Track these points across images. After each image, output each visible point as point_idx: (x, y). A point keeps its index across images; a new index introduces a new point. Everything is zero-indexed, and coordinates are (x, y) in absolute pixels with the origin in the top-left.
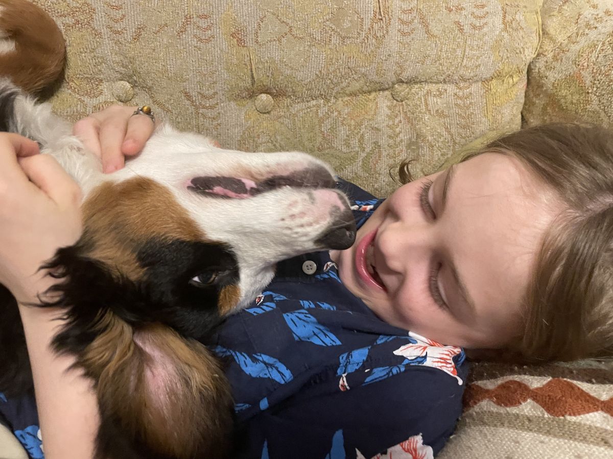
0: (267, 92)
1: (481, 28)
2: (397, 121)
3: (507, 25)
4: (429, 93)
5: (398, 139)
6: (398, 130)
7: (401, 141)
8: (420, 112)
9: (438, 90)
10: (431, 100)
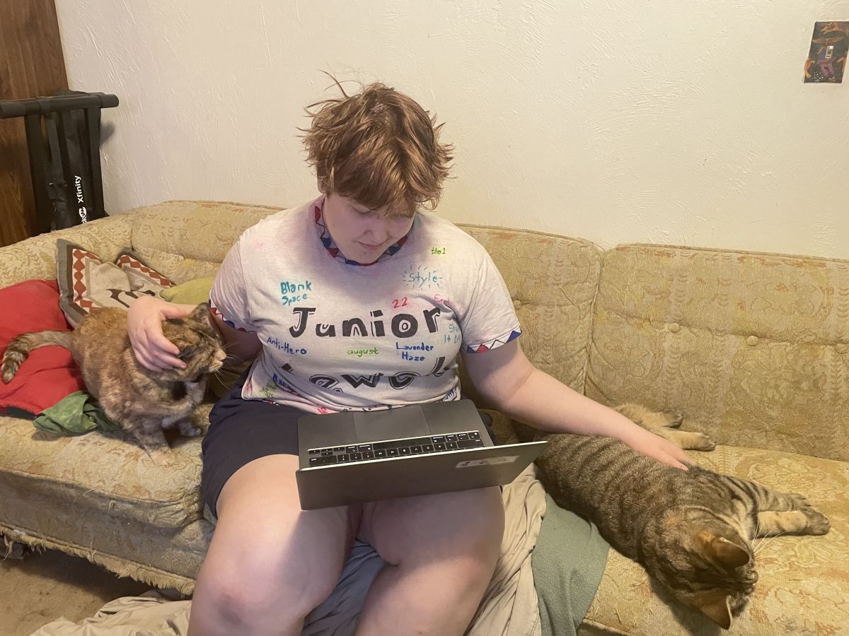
0: (755, 334)
5: (839, 375)
6: (838, 369)
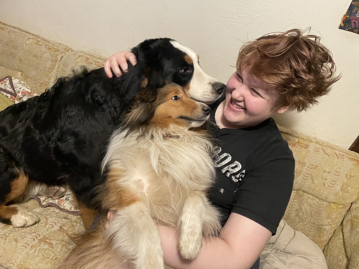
1: (332, 187)
2: (295, 201)
3: (342, 189)
4: (309, 197)
7: (294, 207)
8: (304, 202)
9: (312, 198)
10: (309, 199)
